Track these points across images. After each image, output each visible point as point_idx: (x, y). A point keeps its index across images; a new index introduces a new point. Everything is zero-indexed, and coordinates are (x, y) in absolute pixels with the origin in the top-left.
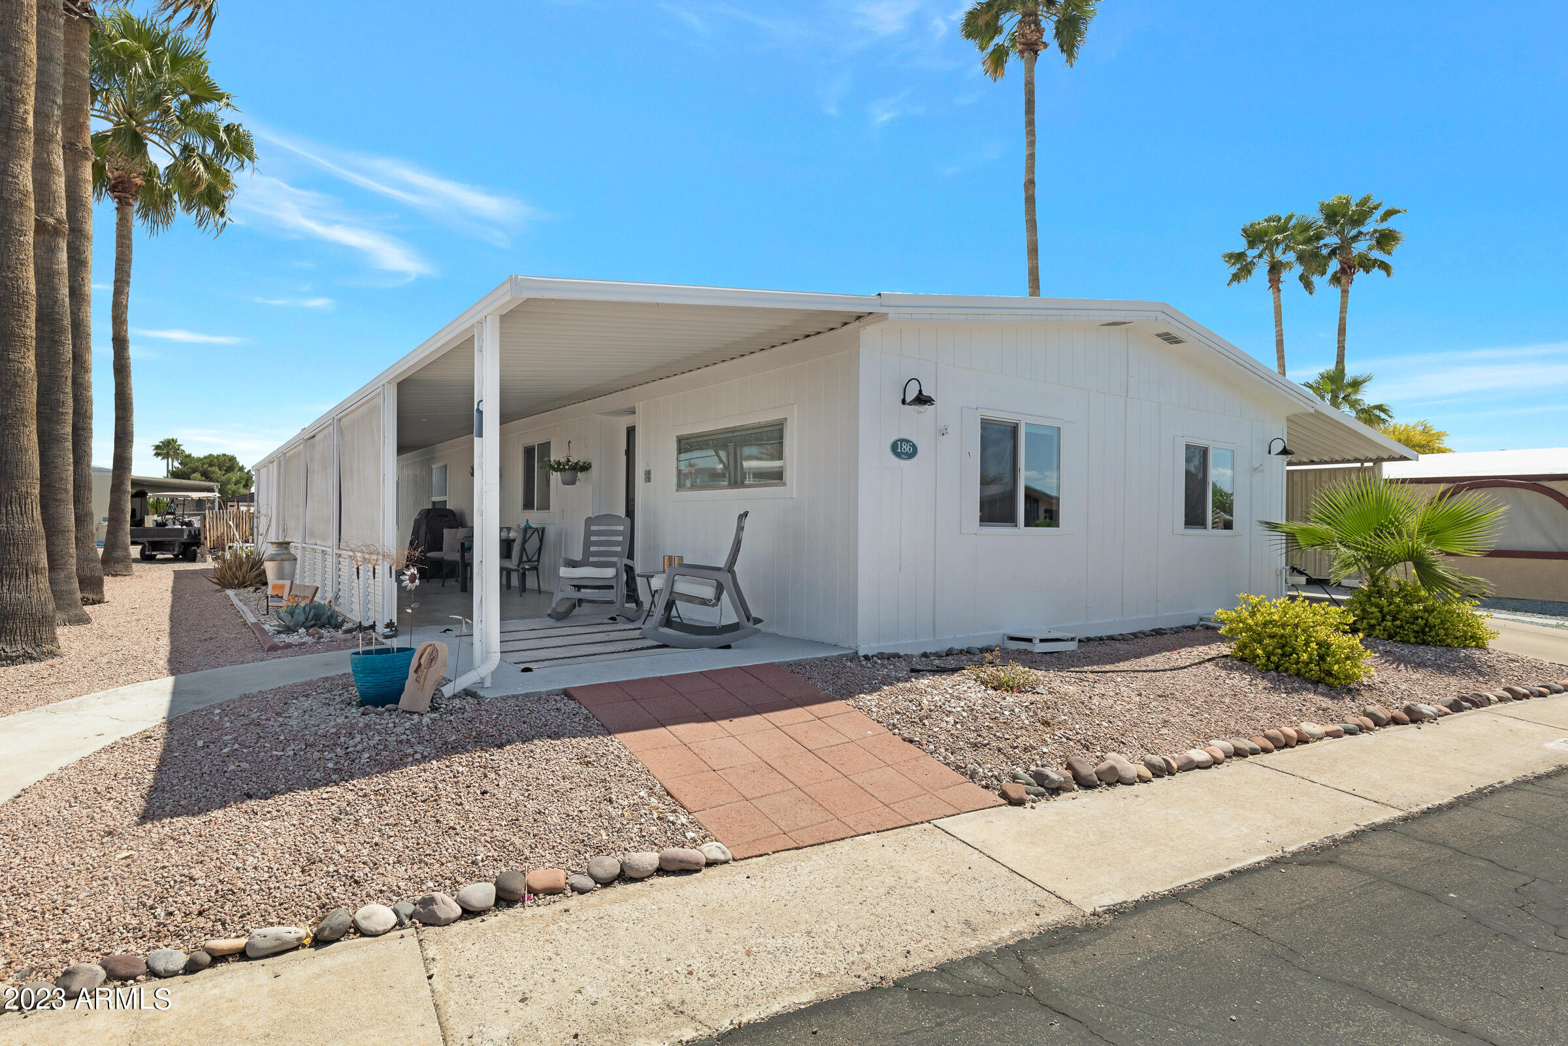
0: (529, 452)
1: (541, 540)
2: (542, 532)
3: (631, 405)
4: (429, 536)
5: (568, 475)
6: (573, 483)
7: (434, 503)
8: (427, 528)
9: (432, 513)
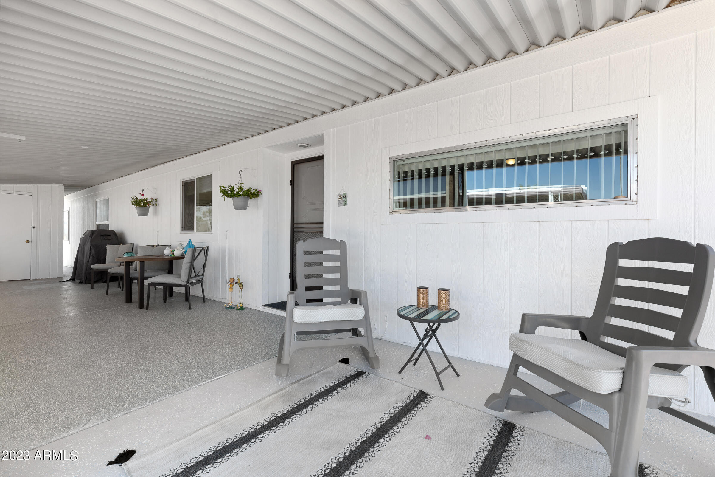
0: (188, 186)
1: (206, 256)
2: (205, 250)
3: (318, 133)
4: (93, 251)
5: (240, 200)
6: (244, 207)
7: (98, 226)
8: (91, 244)
9: (96, 233)
